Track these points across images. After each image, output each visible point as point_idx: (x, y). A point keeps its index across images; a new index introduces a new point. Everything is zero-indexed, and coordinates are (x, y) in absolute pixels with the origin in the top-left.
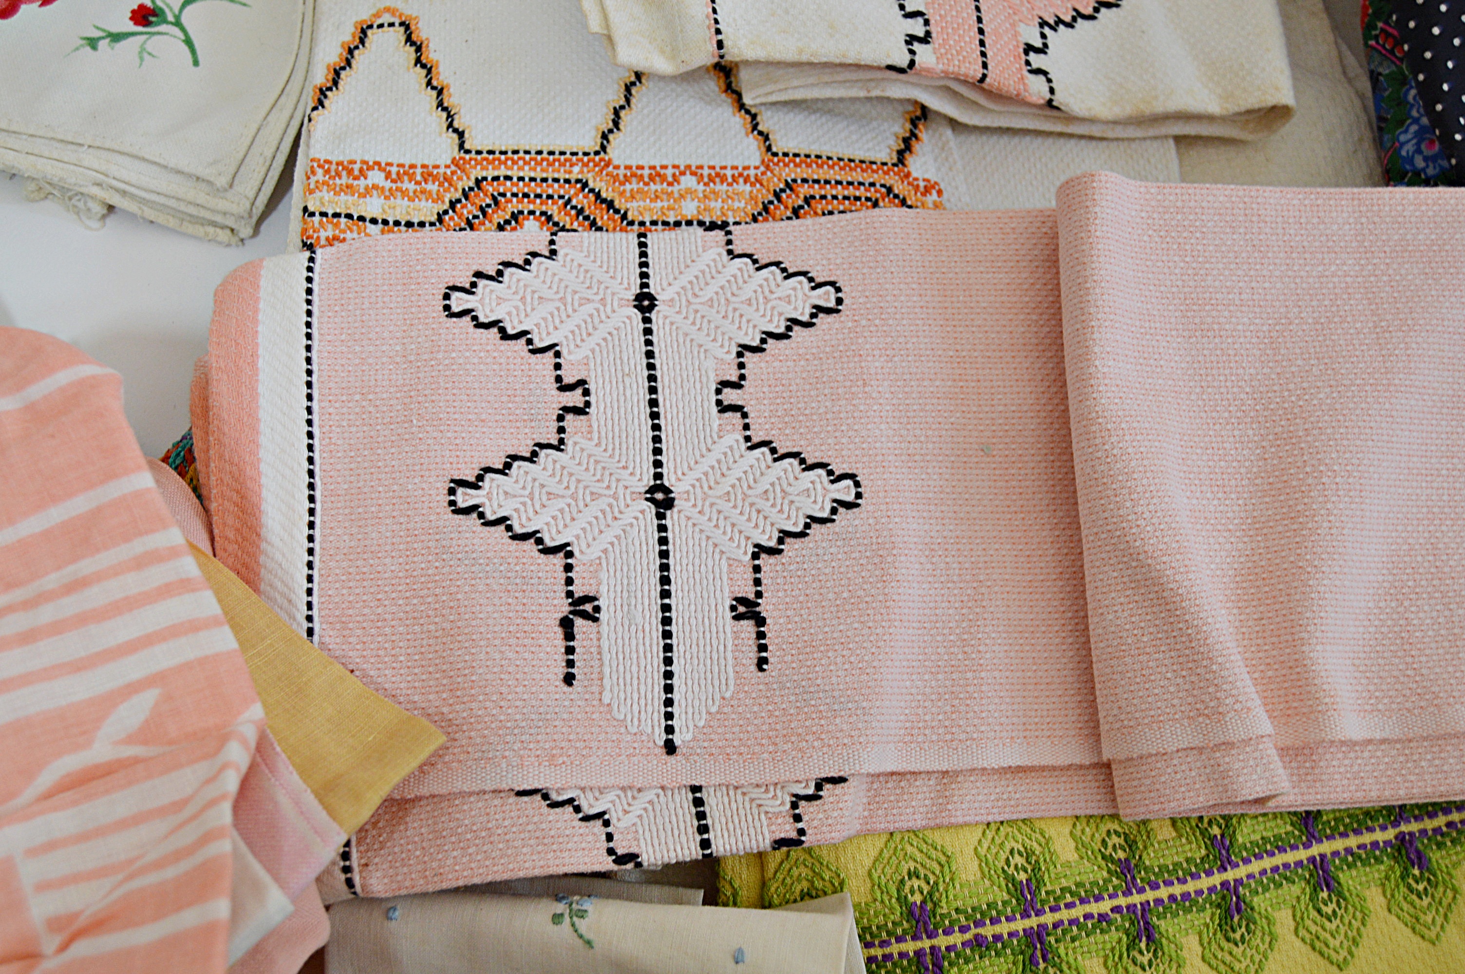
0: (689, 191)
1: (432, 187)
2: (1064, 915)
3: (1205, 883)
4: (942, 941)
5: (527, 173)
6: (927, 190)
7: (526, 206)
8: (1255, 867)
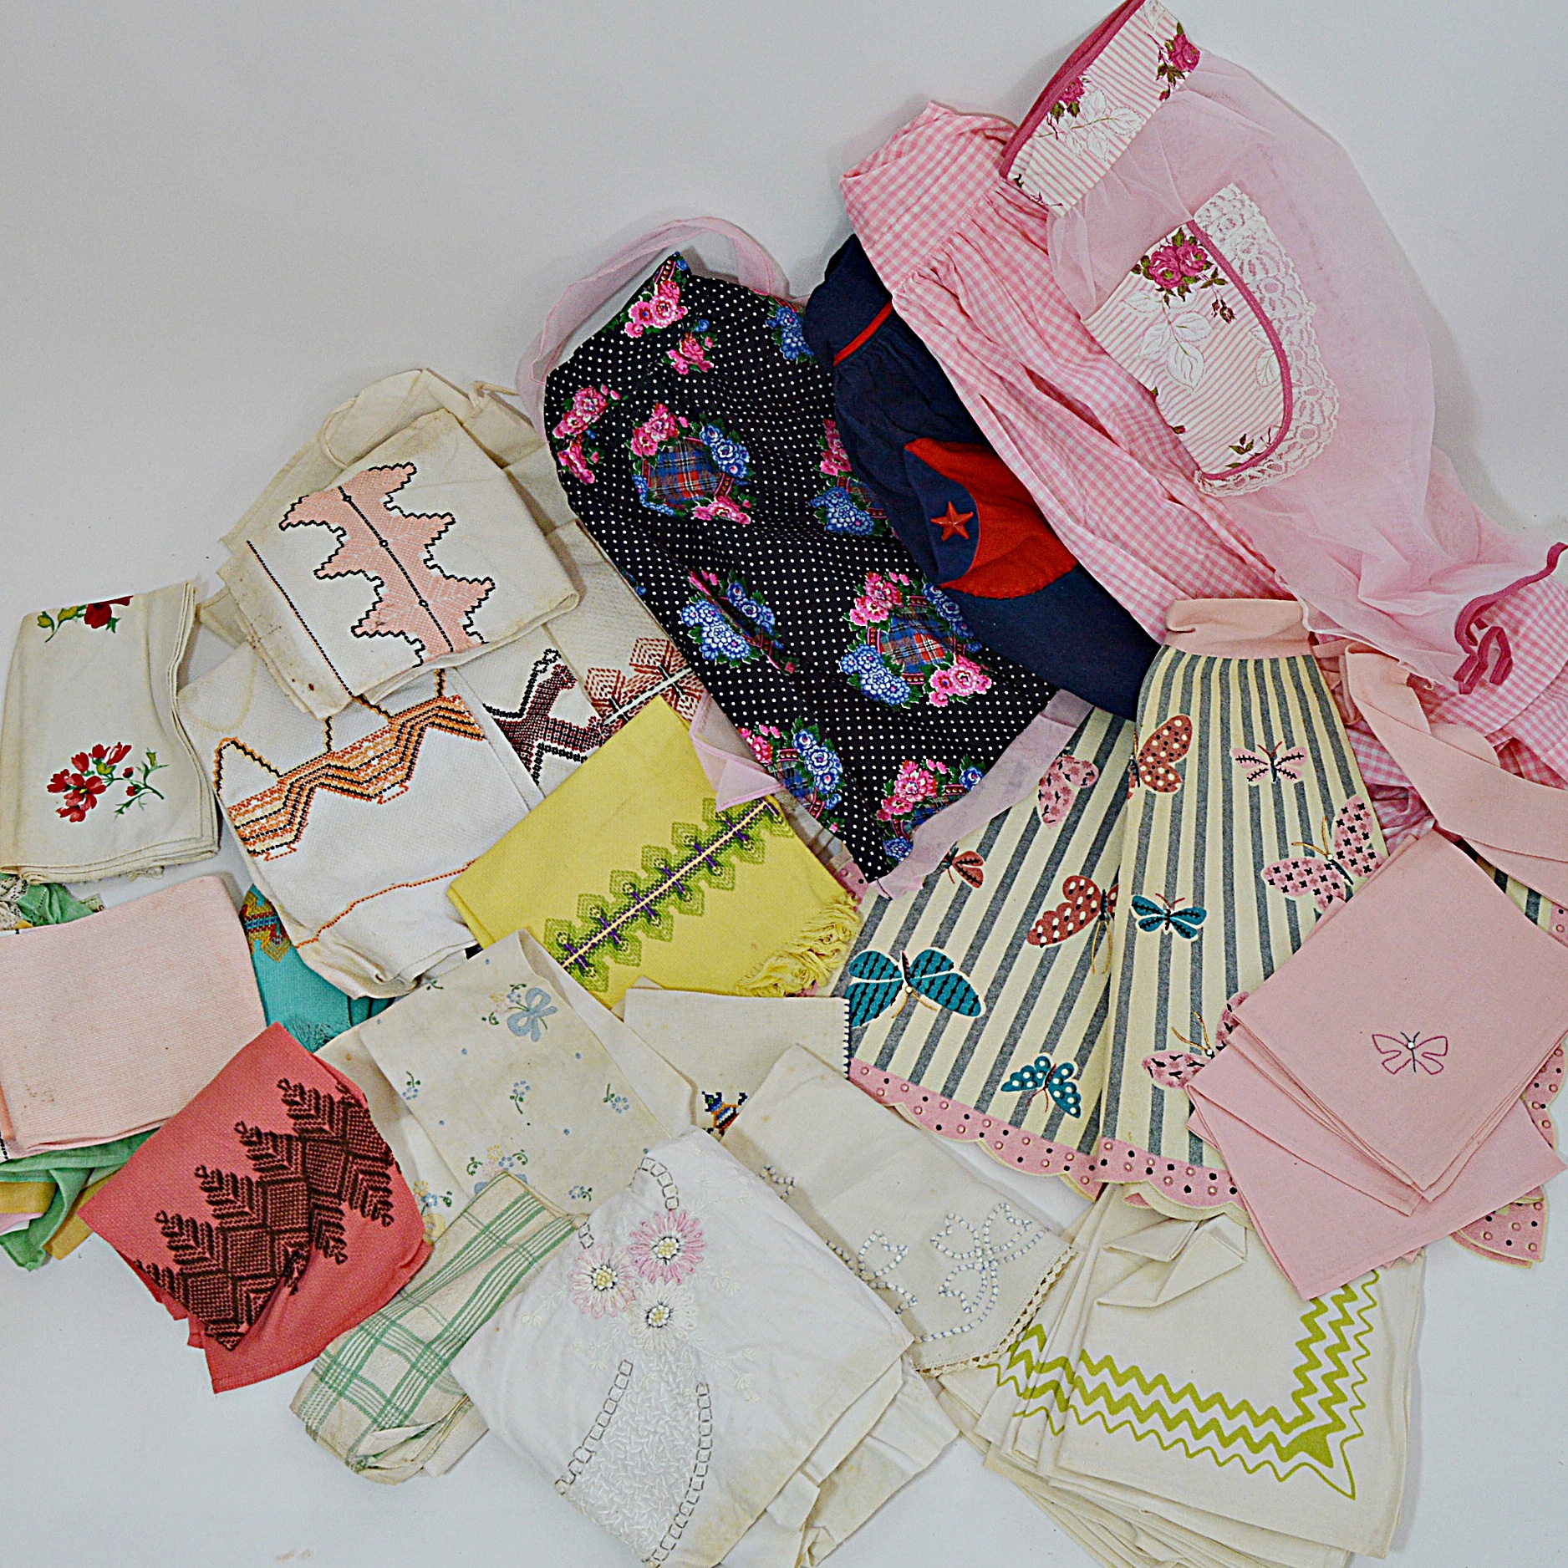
0: (369, 747)
1: (276, 795)
2: (619, 921)
3: (665, 886)
4: (581, 952)
5: (307, 772)
6: (454, 700)
7: (313, 784)
8: (682, 872)
